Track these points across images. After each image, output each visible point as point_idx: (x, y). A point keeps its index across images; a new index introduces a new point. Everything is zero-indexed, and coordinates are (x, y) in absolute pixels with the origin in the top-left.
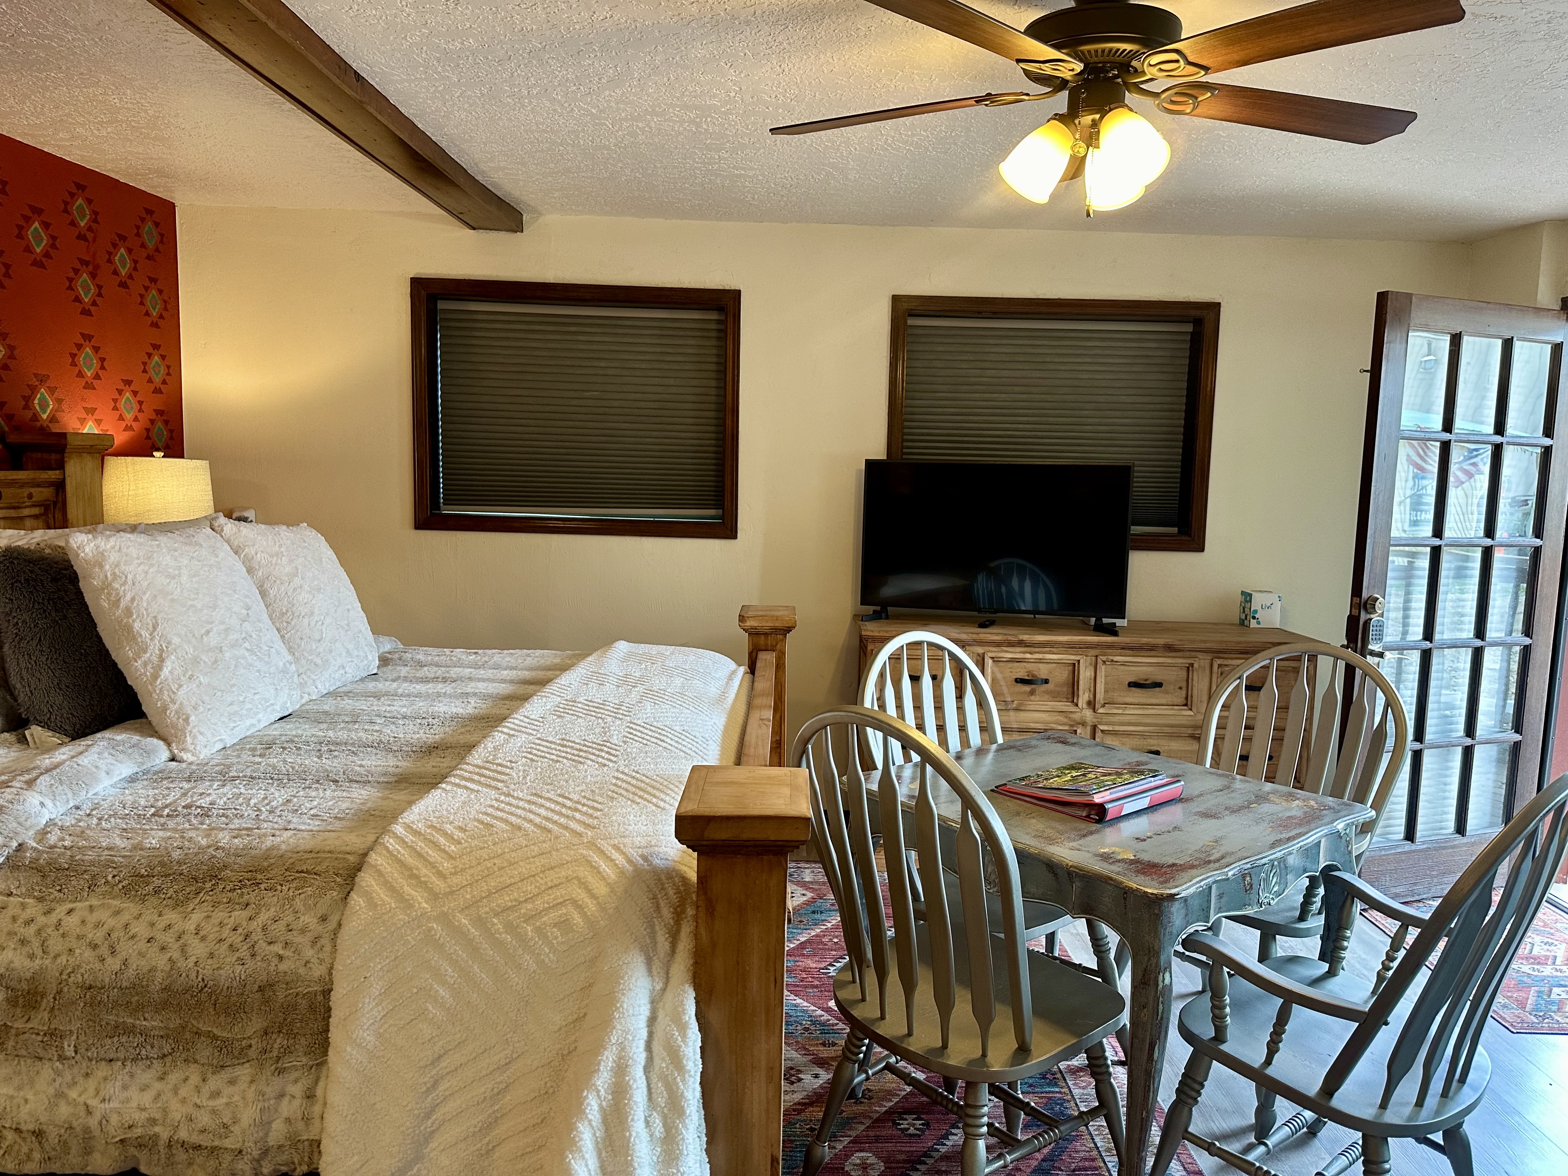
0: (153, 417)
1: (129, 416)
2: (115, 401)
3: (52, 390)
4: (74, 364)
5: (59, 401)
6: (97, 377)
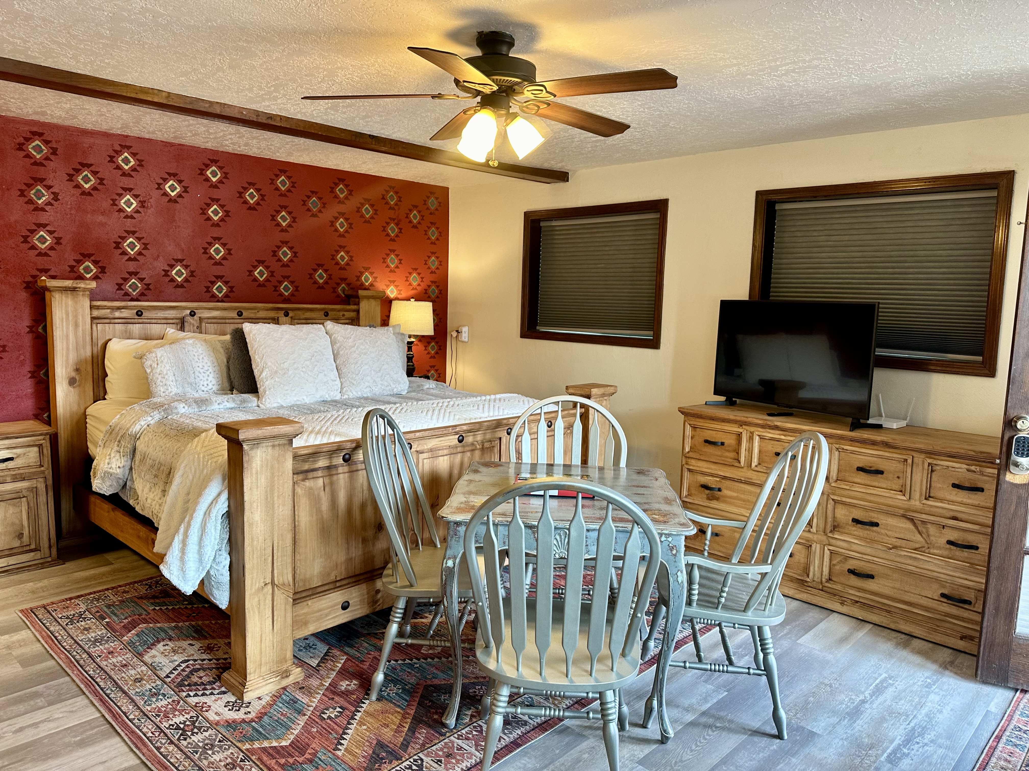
0: (430, 284)
1: (415, 284)
2: (407, 277)
3: (372, 274)
4: (384, 262)
5: (376, 278)
6: (397, 267)
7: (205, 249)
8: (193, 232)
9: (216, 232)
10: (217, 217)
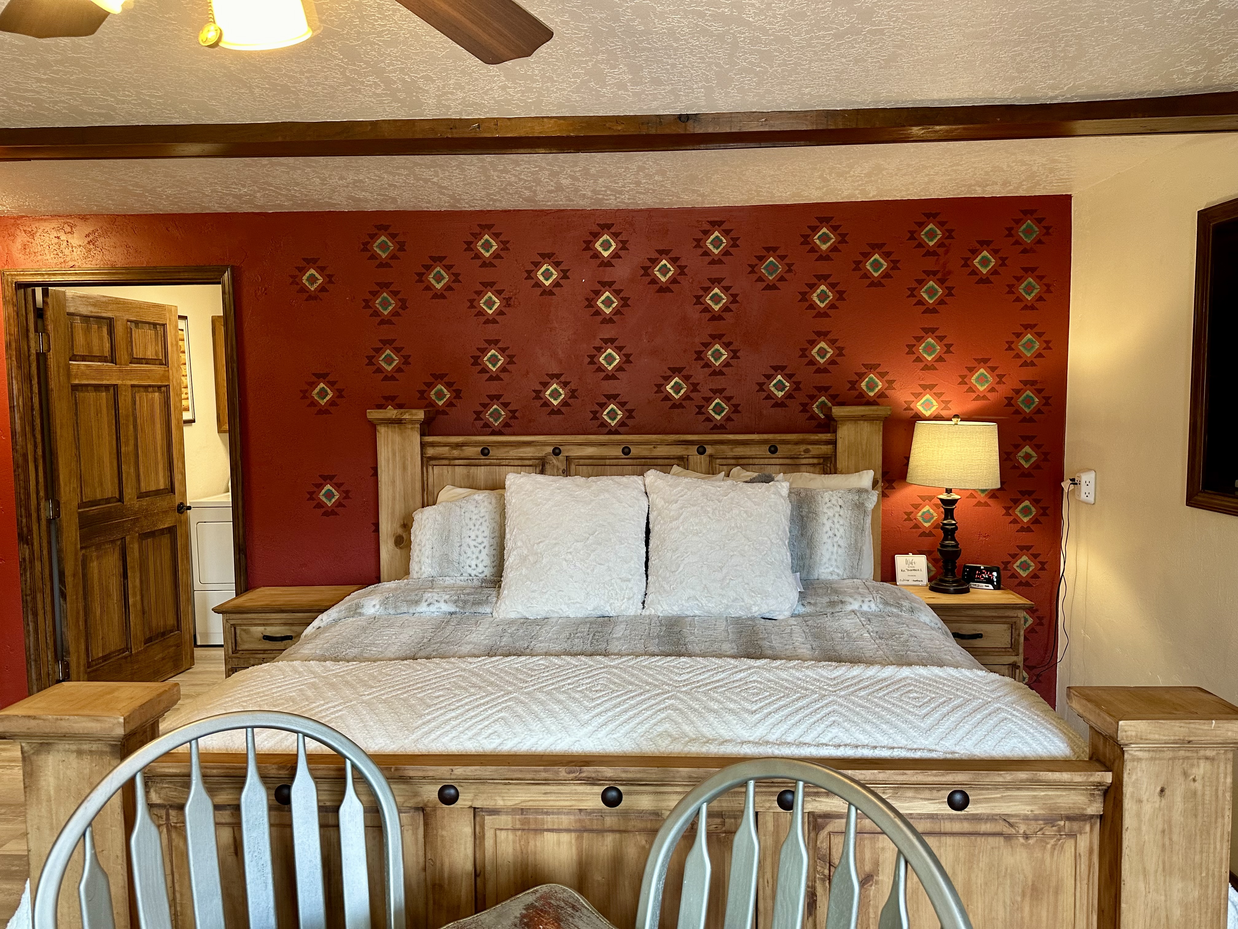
0: (1019, 386)
1: (982, 388)
3: (882, 375)
4: (911, 352)
6: (940, 359)
7: (592, 357)
8: (575, 333)
9: (608, 332)
10: (611, 309)
